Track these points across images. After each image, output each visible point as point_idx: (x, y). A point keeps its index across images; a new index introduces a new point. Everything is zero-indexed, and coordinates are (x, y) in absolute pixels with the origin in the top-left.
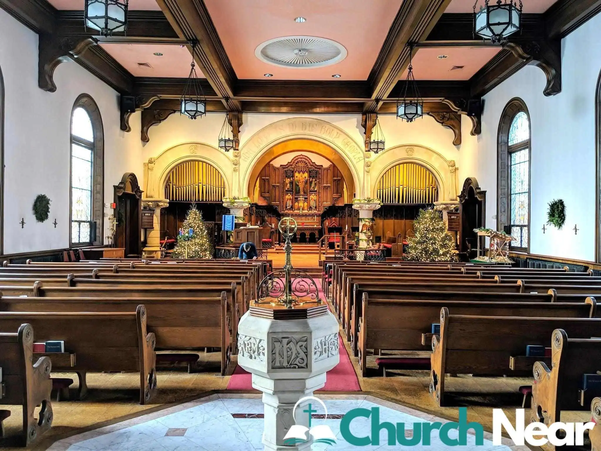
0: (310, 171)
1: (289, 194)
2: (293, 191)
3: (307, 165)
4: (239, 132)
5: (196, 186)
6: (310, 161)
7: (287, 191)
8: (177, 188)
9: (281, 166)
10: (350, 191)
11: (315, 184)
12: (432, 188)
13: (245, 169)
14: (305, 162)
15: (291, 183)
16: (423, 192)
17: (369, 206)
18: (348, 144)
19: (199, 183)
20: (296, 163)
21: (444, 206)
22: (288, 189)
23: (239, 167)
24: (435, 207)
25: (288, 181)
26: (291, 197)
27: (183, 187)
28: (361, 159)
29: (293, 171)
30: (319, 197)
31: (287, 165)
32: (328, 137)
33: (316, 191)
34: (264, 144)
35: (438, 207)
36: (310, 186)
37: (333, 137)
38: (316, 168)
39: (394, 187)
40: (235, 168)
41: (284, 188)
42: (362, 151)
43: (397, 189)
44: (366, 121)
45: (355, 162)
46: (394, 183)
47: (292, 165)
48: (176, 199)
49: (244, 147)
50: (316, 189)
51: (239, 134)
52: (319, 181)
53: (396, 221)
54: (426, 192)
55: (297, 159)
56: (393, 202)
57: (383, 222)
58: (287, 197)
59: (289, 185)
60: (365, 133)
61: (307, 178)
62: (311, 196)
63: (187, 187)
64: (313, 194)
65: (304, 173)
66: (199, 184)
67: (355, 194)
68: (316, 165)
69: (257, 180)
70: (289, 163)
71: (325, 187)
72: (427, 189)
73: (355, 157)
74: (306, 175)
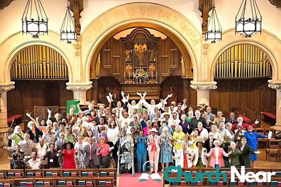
0: (149, 43)
1: (129, 65)
2: (132, 63)
3: (146, 37)
4: (80, 17)
5: (40, 64)
6: (148, 33)
7: (126, 62)
8: (22, 66)
9: (121, 38)
10: (187, 66)
11: (154, 55)
12: (266, 62)
13: (87, 53)
14: (144, 34)
15: (131, 54)
16: (257, 66)
17: (206, 87)
18: (186, 27)
19: (42, 61)
20: (136, 36)
21: (278, 86)
22: (128, 60)
23: (81, 52)
24: (269, 85)
25: (127, 52)
26: (131, 67)
27: (28, 65)
28: (198, 41)
29: (132, 43)
30: (158, 68)
31: (127, 37)
32: (166, 21)
33: (155, 62)
34: (105, 29)
35: (272, 85)
36: (149, 58)
37: (172, 20)
38: (155, 40)
39: (230, 62)
40: (77, 52)
41: (123, 60)
42: (199, 34)
43: (232, 64)
44: (203, 6)
45: (192, 44)
46: (229, 58)
47: (131, 38)
48: (22, 77)
49: (85, 31)
50: (155, 60)
51: (80, 19)
52: (157, 53)
53: (231, 93)
54: (260, 66)
55: (136, 32)
56: (228, 76)
57: (219, 95)
58: (127, 67)
59: (128, 56)
60: (202, 17)
61: (146, 50)
62: (150, 67)
63: (32, 65)
64: (152, 65)
65: (143, 45)
66: (44, 62)
67: (192, 70)
68: (154, 37)
69: (98, 56)
70: (128, 35)
71: (163, 58)
72: (261, 63)
73: (193, 40)
74: (145, 46)
